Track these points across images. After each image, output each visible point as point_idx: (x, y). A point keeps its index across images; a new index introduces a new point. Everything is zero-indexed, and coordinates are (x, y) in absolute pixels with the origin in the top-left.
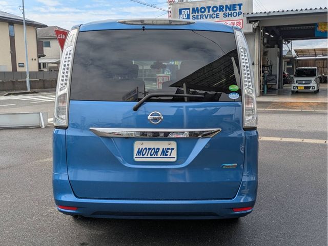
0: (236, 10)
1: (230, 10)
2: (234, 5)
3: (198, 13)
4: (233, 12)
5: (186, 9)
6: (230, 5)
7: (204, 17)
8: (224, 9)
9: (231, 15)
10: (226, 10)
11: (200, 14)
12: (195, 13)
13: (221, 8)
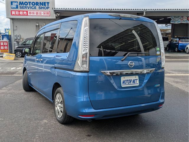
0: (46, 5)
1: (42, 5)
2: (44, 3)
3: (23, 5)
4: (44, 6)
5: (15, 2)
6: (43, 3)
7: (27, 8)
8: (39, 4)
9: (43, 8)
10: (40, 5)
11: (24, 6)
12: (21, 5)
13: (37, 4)
